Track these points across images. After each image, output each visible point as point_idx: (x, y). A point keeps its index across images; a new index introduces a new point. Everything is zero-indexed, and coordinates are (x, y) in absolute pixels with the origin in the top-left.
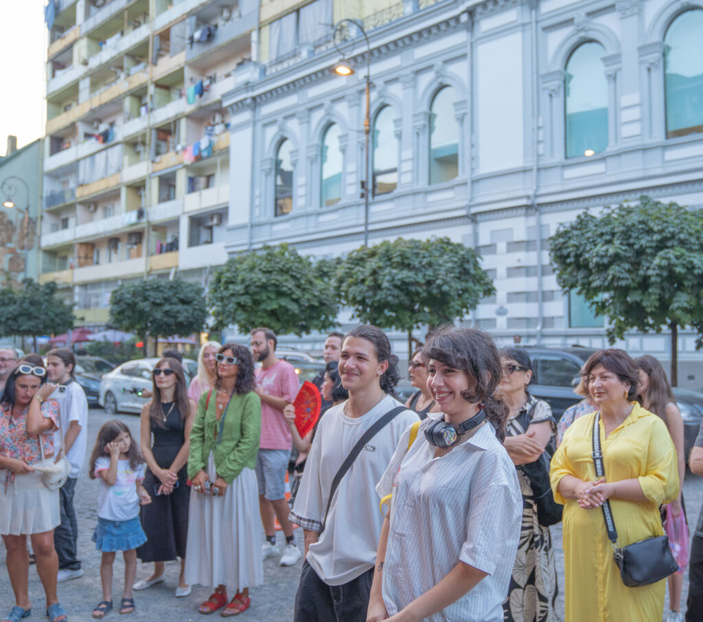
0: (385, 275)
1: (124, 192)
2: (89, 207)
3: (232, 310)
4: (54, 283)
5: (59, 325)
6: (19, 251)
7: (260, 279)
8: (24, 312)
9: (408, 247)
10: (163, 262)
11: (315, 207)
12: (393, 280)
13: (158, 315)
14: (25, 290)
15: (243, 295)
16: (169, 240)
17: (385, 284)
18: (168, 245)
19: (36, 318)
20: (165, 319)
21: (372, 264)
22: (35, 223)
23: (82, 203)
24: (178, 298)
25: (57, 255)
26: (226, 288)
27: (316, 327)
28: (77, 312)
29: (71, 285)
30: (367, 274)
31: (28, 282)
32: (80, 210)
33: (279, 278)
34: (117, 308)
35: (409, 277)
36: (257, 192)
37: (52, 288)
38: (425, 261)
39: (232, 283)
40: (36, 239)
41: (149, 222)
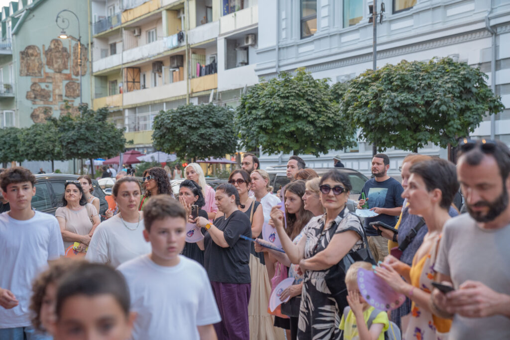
0: (385, 98)
1: (164, 15)
2: (134, 32)
3: (255, 133)
4: (105, 109)
5: (111, 148)
6: (74, 77)
7: (278, 104)
8: (82, 137)
9: (408, 70)
10: (204, 83)
11: (338, 27)
12: (393, 102)
13: (194, 138)
14: (81, 117)
15: (264, 119)
16: (208, 62)
17: (386, 107)
18: (206, 67)
19: (92, 142)
20: (200, 142)
21: (375, 88)
22: (86, 49)
23: (126, 28)
24: (212, 122)
25: (107, 79)
26: (250, 113)
27: (332, 147)
28: (128, 135)
29: (121, 108)
30: (370, 97)
31: (84, 108)
32: (126, 34)
33: (296, 102)
34: (159, 133)
35: (407, 99)
36: (283, 15)
37: (104, 113)
38: (424, 83)
39: (255, 108)
40: (88, 64)
41: (188, 45)
